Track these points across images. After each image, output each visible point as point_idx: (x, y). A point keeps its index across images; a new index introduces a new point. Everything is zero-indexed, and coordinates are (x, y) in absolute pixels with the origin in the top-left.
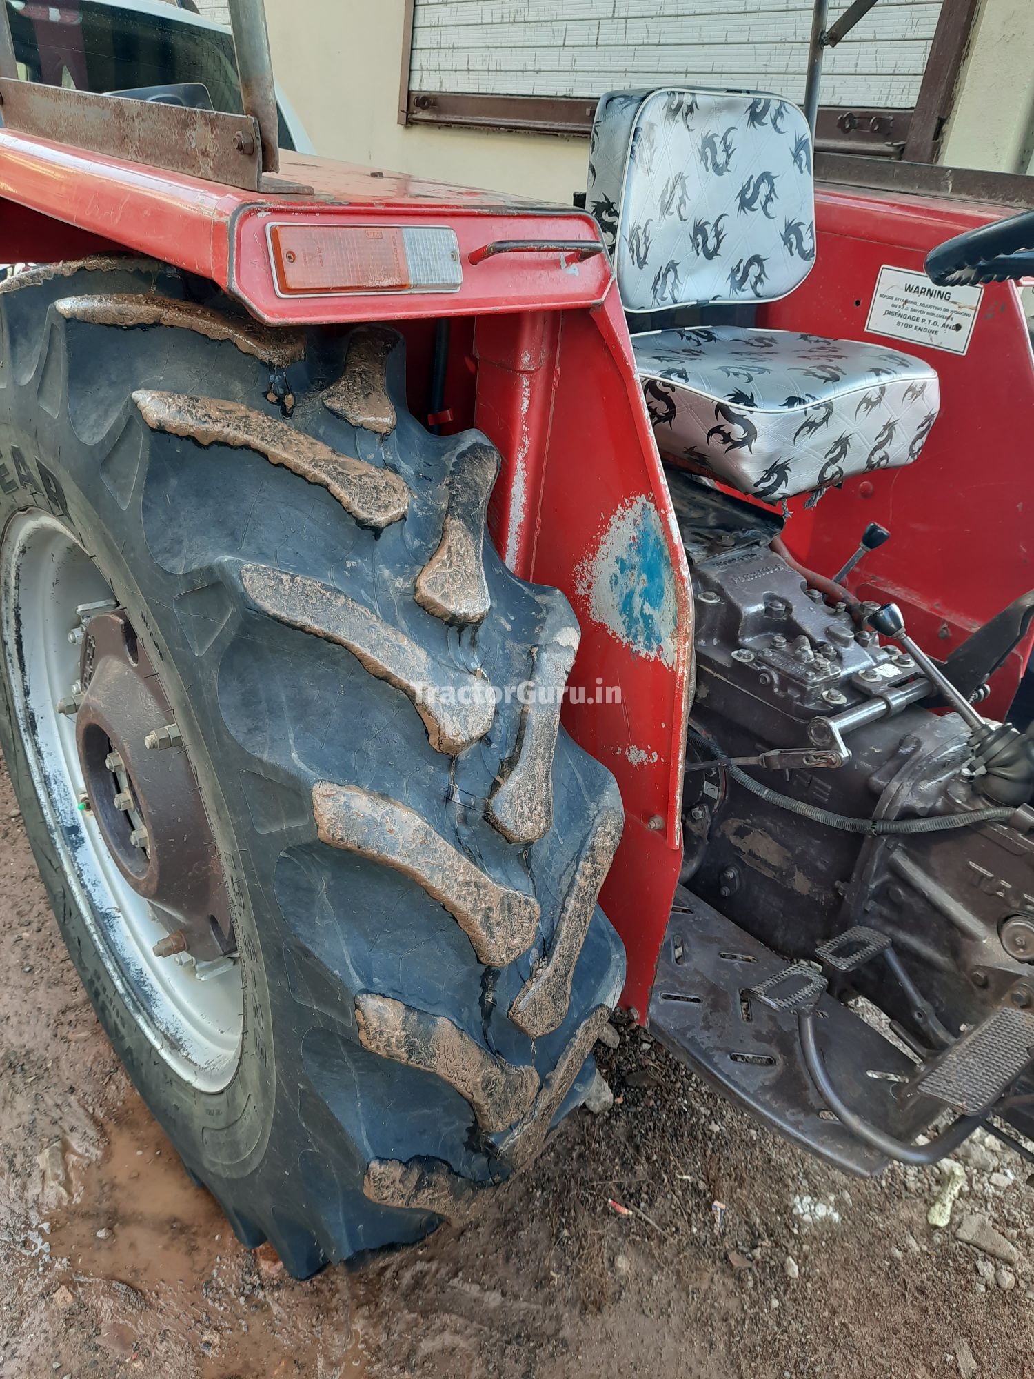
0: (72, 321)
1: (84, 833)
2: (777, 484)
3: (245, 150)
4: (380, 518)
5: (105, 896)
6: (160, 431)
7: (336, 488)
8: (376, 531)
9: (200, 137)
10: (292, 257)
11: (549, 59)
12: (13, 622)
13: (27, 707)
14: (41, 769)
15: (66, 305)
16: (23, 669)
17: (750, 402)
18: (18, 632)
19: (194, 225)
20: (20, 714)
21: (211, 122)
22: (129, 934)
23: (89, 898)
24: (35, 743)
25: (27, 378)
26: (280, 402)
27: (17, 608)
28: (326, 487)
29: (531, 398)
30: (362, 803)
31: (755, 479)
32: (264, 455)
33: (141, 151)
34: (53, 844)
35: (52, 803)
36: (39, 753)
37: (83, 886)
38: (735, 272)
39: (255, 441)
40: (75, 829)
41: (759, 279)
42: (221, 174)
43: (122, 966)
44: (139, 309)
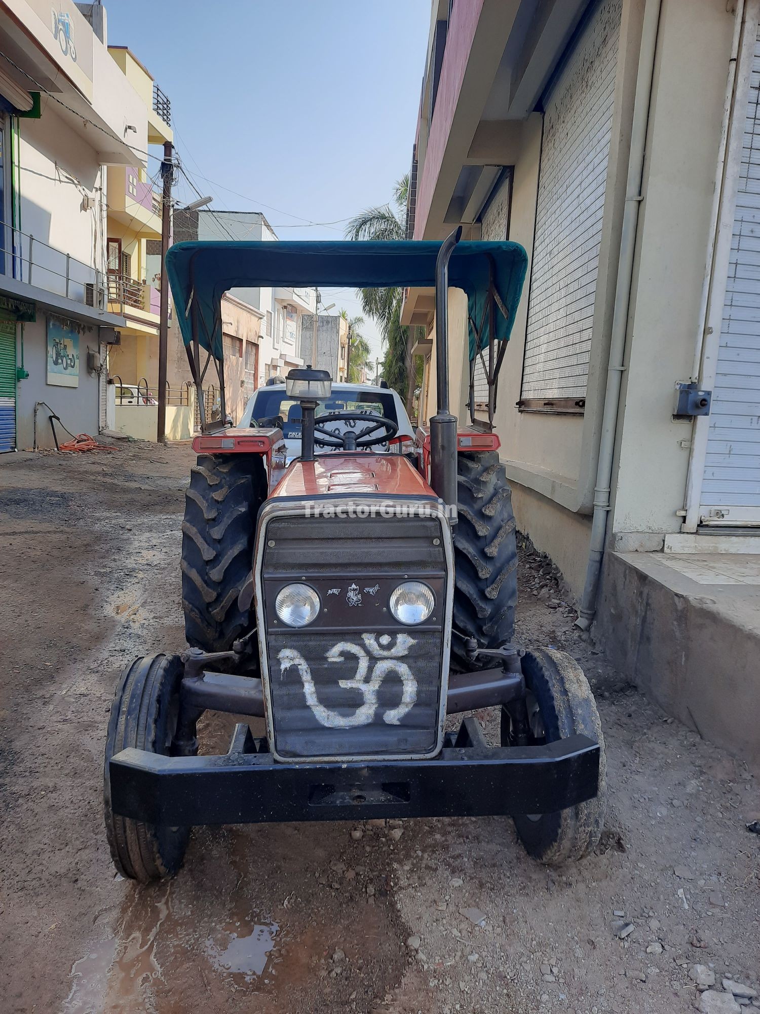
10: (201, 443)
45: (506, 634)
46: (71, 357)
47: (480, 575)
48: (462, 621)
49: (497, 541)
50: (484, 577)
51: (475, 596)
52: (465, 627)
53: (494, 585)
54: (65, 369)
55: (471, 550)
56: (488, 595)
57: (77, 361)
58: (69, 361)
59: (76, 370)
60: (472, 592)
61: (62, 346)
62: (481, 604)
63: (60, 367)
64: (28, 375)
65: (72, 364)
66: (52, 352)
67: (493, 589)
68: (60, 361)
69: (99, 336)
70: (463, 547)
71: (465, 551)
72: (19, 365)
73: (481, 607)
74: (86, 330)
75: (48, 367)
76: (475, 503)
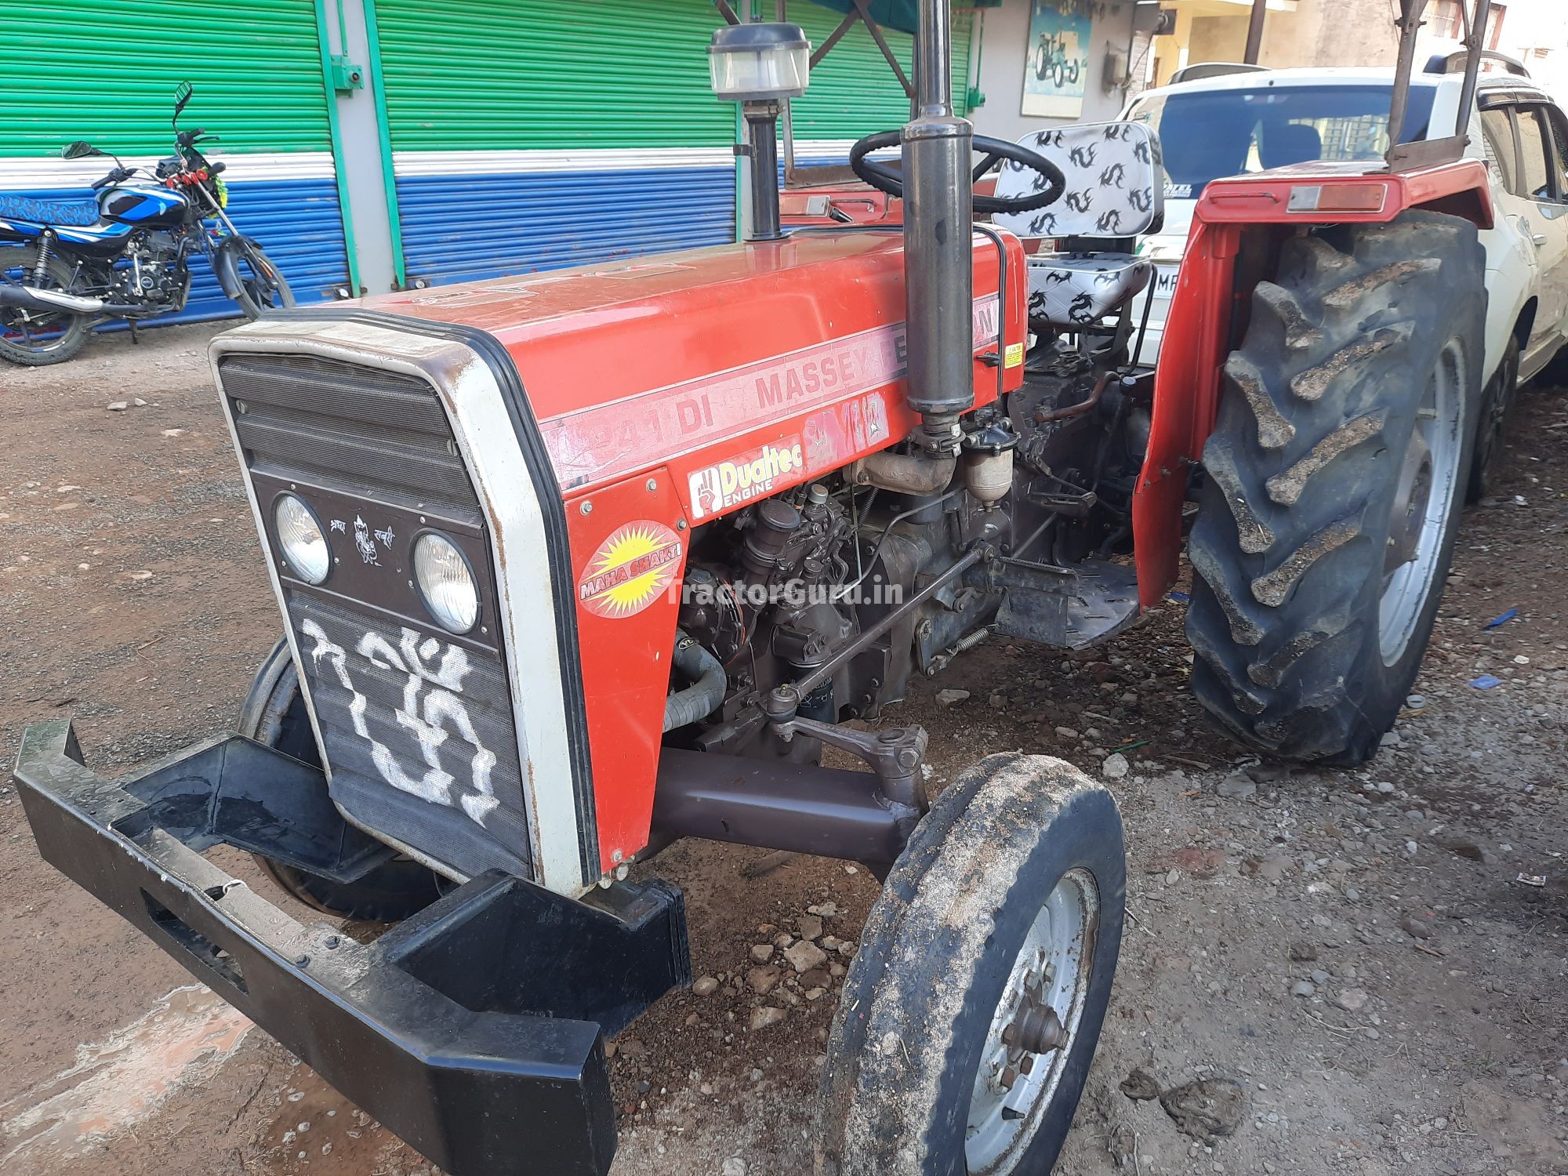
38: (1100, 220)
45: (1316, 695)
46: (1071, 64)
47: (1243, 543)
48: (1200, 639)
49: (1304, 468)
50: (1251, 549)
51: (1226, 591)
52: (1208, 654)
53: (1278, 575)
54: (1059, 85)
55: (1235, 479)
56: (1256, 594)
57: (1083, 72)
58: (1067, 72)
59: (1080, 86)
60: (1220, 580)
61: (1057, 45)
62: (1240, 612)
63: (1049, 83)
64: (983, 100)
65: (1073, 77)
66: (1036, 57)
67: (1272, 583)
68: (1049, 72)
69: (1133, 22)
70: (1217, 468)
71: (1218, 480)
72: (973, 84)
73: (1241, 620)
74: (1108, 10)
75: (1027, 85)
76: (1286, 360)
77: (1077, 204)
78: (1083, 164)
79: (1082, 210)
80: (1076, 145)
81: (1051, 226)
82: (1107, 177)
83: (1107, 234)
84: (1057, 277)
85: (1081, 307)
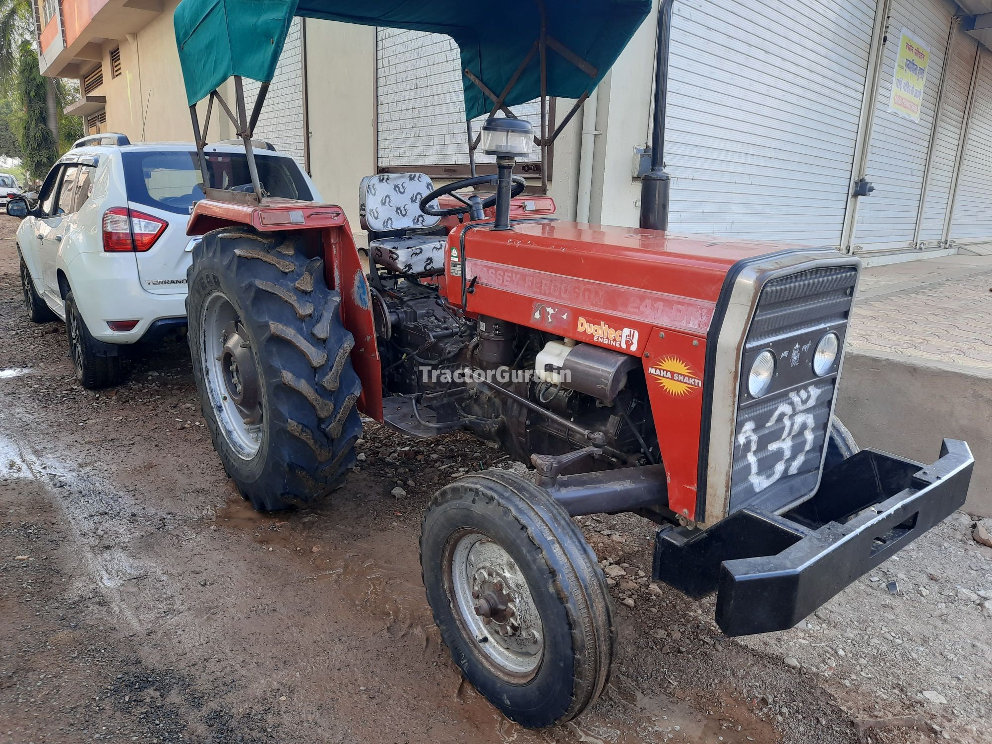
0: (221, 238)
1: (224, 408)
2: (409, 270)
3: (255, 200)
4: (287, 271)
5: (230, 426)
6: (240, 256)
7: (277, 265)
8: (286, 274)
9: (248, 198)
10: (264, 218)
11: (428, 150)
12: (203, 337)
13: (206, 366)
14: (210, 387)
15: (220, 236)
16: (205, 353)
17: (397, 249)
18: (204, 340)
19: (245, 215)
20: (204, 370)
21: (249, 195)
22: (237, 435)
23: (225, 427)
24: (208, 379)
25: (211, 255)
26: (268, 251)
27: (205, 331)
28: (275, 265)
29: (336, 250)
30: (280, 326)
31: (402, 268)
32: (262, 260)
33: (237, 201)
34: (213, 412)
35: (213, 398)
36: (209, 381)
37: (223, 423)
38: (414, 220)
39: (260, 257)
40: (220, 407)
41: (423, 221)
42: (252, 205)
43: (234, 443)
44: (237, 235)
77: (401, 213)
78: (400, 192)
79: (404, 216)
80: (396, 183)
81: (392, 224)
82: (414, 199)
83: (419, 226)
84: (437, 248)
85: (429, 264)
